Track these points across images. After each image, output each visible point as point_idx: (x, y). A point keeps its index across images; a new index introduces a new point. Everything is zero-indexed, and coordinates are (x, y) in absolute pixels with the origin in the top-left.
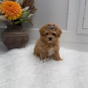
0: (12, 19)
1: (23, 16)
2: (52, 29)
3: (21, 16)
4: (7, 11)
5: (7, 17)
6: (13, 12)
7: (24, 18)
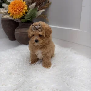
0: (17, 18)
3: (25, 14)
4: (11, 10)
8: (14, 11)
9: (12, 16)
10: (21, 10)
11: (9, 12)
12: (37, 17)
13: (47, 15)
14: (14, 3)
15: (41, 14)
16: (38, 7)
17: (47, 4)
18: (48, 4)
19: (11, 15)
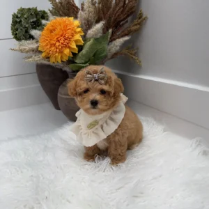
2: (96, 80)
3: (77, 52)
8: (51, 45)
9: (48, 58)
10: (66, 41)
11: (40, 49)
12: (109, 57)
13: (138, 49)
14: (52, 26)
15: (118, 47)
16: (110, 31)
17: (136, 22)
18: (139, 21)
19: (43, 55)
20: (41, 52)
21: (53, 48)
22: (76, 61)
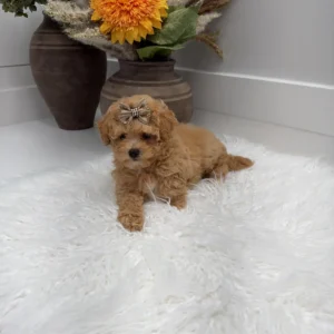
0: (126, 41)
1: (167, 26)
2: (135, 117)
3: (159, 27)
4: (109, 10)
5: (109, 34)
6: (128, 12)
7: (173, 32)
8: (122, 11)
10: (149, 9)
11: (94, 18)
13: (218, 33)
15: (203, 28)
19: (104, 27)
20: (99, 23)
21: (125, 18)
22: (158, 42)
